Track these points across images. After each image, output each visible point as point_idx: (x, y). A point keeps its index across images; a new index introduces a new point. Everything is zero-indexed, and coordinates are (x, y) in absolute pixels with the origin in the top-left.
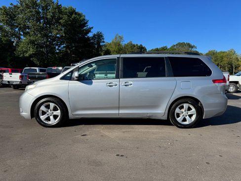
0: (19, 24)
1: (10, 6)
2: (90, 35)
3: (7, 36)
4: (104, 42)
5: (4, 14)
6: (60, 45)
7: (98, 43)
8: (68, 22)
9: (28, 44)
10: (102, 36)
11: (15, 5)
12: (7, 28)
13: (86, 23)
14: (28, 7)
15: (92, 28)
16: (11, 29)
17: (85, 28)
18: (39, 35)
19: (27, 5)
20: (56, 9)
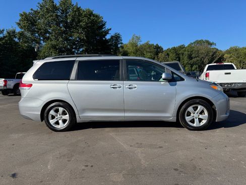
0: (40, 29)
1: (30, 11)
2: (108, 37)
3: (27, 42)
4: (122, 43)
5: (25, 20)
6: (79, 48)
7: (116, 45)
8: (88, 24)
9: (50, 49)
10: (119, 37)
11: (36, 10)
12: (28, 34)
13: (104, 25)
14: (48, 11)
15: (110, 29)
16: (32, 34)
17: (103, 30)
18: (61, 39)
19: (47, 9)
20: (76, 11)
